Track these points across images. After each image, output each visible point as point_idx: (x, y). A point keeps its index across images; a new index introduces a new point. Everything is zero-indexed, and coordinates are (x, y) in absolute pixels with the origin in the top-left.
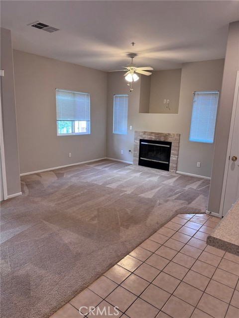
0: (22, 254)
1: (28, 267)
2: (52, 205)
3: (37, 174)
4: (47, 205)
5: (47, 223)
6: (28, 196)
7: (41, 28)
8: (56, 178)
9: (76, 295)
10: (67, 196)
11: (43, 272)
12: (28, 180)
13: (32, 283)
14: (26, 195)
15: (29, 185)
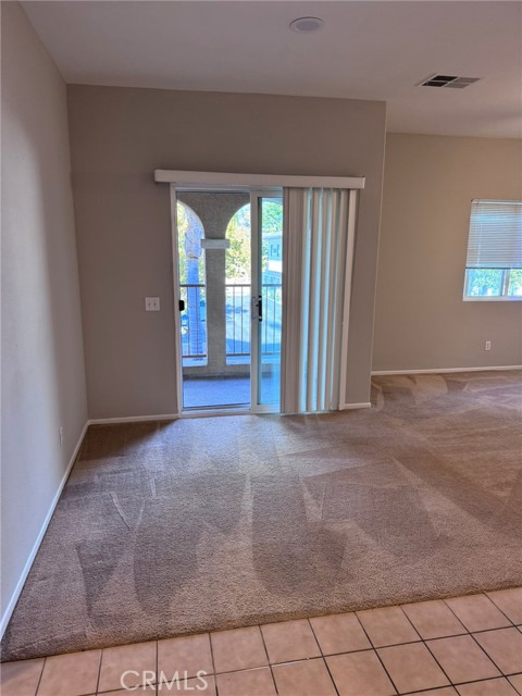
0: (344, 501)
1: (348, 526)
2: (422, 438)
3: (409, 377)
4: (411, 435)
5: (401, 466)
6: (381, 412)
7: (440, 85)
8: (447, 391)
9: (417, 601)
10: (456, 429)
11: (371, 541)
12: (389, 385)
13: (348, 550)
14: (377, 410)
15: (387, 393)
